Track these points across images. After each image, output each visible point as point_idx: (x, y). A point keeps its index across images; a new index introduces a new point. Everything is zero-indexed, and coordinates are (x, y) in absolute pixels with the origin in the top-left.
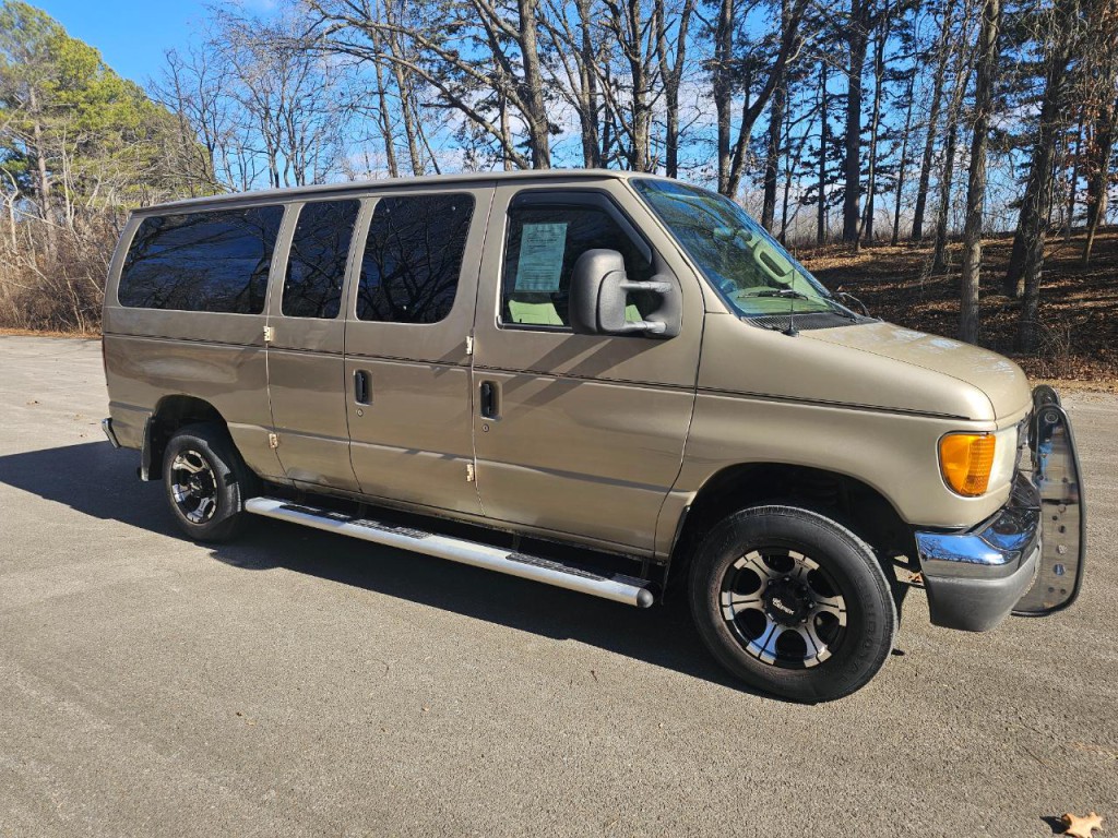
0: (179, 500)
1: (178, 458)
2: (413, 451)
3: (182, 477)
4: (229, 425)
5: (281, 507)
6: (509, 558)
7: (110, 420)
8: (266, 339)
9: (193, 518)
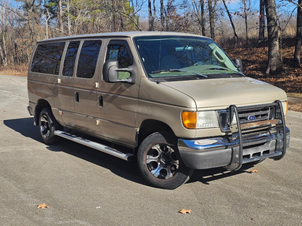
0: (42, 131)
1: (42, 118)
2: (87, 116)
3: (43, 123)
4: (52, 108)
5: (62, 133)
6: (105, 148)
7: (29, 107)
8: (58, 82)
9: (45, 136)
